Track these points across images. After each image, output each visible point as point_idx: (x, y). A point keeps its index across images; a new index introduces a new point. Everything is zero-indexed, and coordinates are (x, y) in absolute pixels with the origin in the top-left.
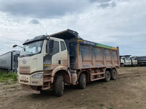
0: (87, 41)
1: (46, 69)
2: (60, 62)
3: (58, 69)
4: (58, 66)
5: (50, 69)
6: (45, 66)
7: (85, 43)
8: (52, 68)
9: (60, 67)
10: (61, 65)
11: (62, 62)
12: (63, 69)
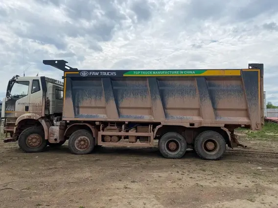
0: (89, 71)
1: (8, 116)
2: (27, 109)
3: (24, 117)
4: (24, 113)
5: (12, 116)
6: (7, 112)
7: (84, 75)
8: (16, 115)
9: (26, 115)
10: (29, 113)
11: (30, 108)
12: (31, 118)
